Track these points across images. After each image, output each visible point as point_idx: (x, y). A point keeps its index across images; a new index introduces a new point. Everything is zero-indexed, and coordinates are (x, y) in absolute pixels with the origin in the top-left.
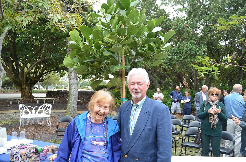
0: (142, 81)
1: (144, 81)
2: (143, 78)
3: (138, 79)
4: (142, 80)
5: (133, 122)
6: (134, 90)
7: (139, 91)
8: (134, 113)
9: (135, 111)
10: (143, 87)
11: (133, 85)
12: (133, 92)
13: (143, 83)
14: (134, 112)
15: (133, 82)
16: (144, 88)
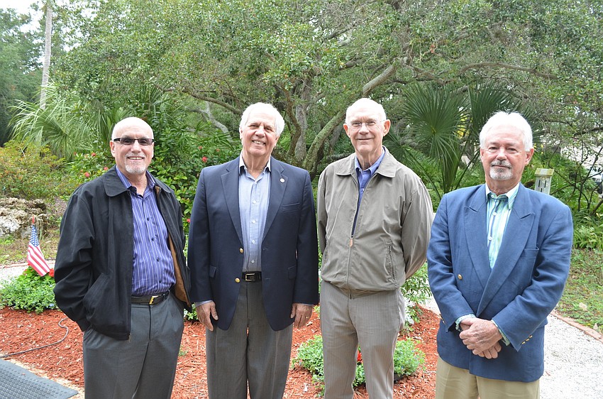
0: (518, 143)
1: (522, 142)
2: (520, 135)
3: (509, 136)
4: (517, 139)
5: (491, 236)
6: (495, 162)
7: (507, 163)
8: (495, 216)
9: (496, 211)
10: (517, 156)
11: (494, 151)
12: (493, 166)
13: (518, 147)
14: (494, 213)
15: (494, 143)
16: (519, 160)
